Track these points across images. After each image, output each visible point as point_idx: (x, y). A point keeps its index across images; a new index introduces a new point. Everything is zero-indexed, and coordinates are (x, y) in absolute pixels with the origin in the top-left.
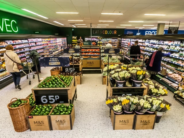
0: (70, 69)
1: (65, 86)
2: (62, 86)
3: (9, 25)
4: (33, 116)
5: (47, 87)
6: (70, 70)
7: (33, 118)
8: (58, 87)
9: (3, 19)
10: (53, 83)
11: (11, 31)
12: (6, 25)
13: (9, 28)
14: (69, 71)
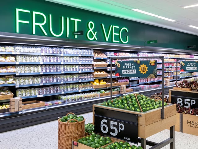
0: (186, 100)
1: (138, 110)
2: (133, 109)
3: (118, 34)
4: (79, 144)
5: (113, 106)
6: (186, 103)
7: (78, 146)
8: (127, 109)
9: (111, 26)
10: (122, 103)
11: (118, 42)
12: (114, 34)
13: (117, 38)
14: (184, 104)
